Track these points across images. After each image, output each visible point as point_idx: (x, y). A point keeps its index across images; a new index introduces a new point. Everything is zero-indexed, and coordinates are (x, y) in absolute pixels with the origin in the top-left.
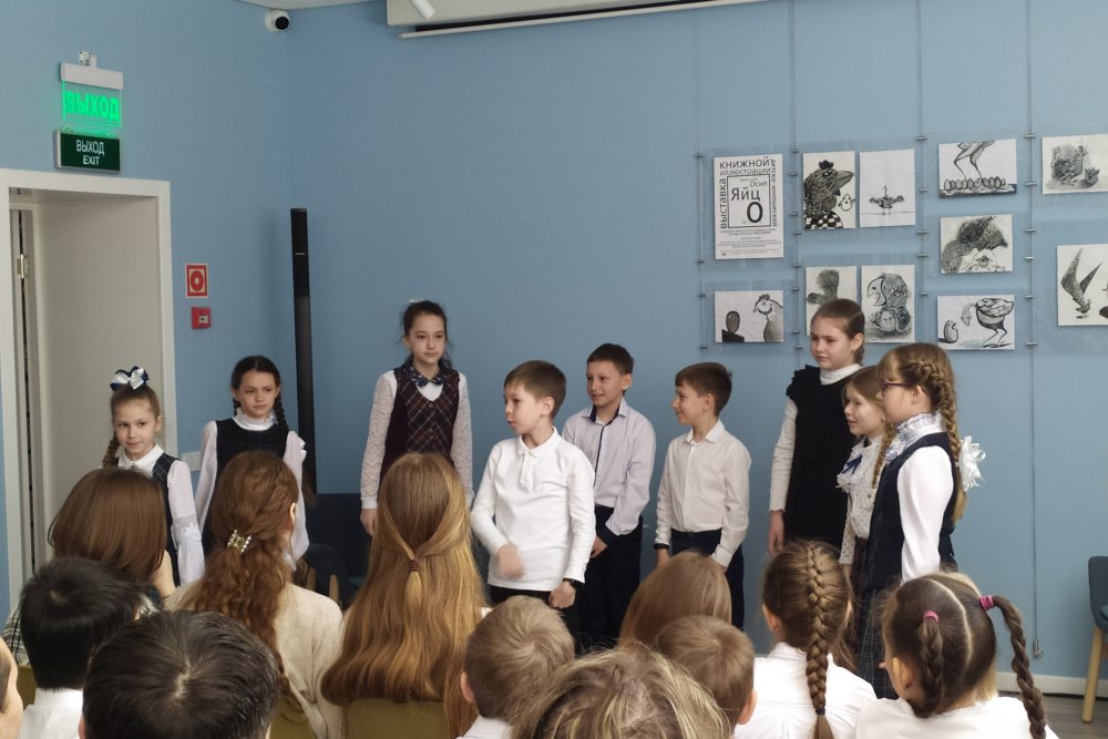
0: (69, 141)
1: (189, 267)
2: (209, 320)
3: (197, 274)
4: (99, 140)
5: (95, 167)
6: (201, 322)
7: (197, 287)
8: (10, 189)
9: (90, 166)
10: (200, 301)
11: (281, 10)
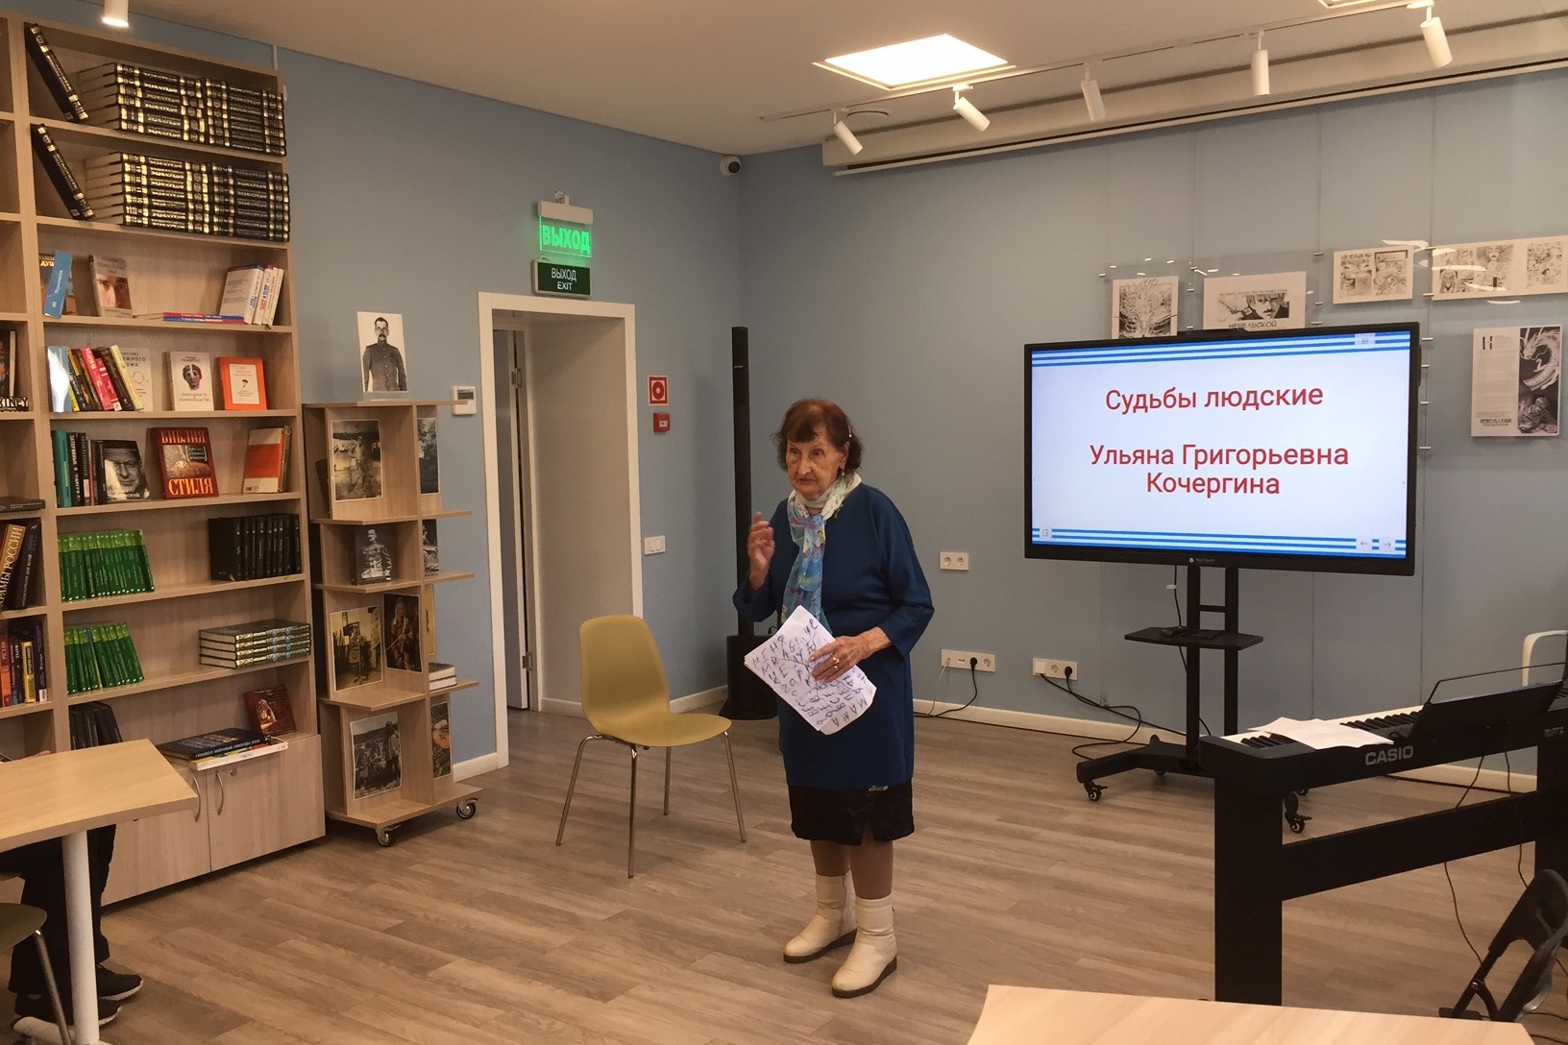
0: (545, 270)
1: (651, 379)
2: (669, 425)
3: (658, 385)
4: (571, 268)
5: (568, 291)
6: (661, 426)
7: (658, 396)
8: (495, 310)
9: (564, 291)
10: (660, 408)
11: (733, 155)
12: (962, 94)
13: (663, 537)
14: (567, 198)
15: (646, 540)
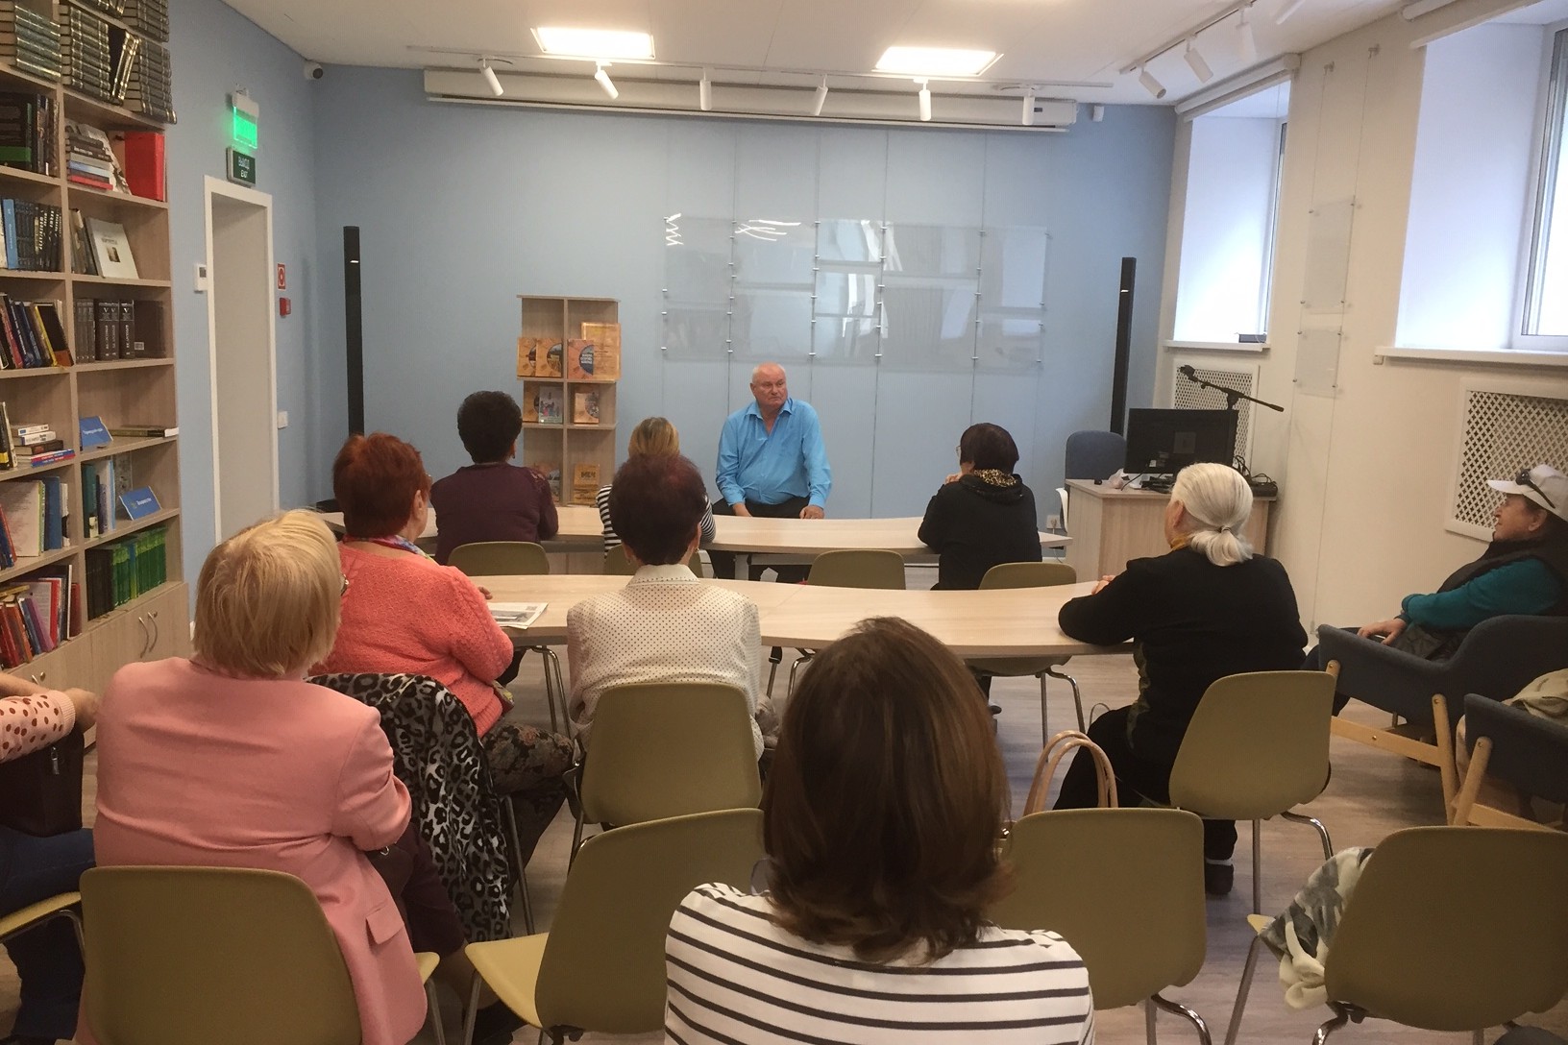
0: (237, 155)
1: (279, 265)
2: (290, 308)
3: (280, 271)
4: (249, 158)
5: (244, 179)
6: (284, 310)
7: (282, 281)
8: (212, 193)
10: (284, 293)
11: (316, 62)
12: (603, 68)
13: (286, 413)
14: (247, 92)
15: (281, 413)
